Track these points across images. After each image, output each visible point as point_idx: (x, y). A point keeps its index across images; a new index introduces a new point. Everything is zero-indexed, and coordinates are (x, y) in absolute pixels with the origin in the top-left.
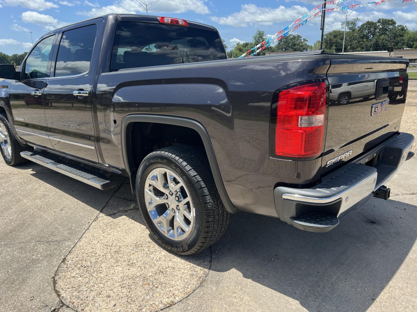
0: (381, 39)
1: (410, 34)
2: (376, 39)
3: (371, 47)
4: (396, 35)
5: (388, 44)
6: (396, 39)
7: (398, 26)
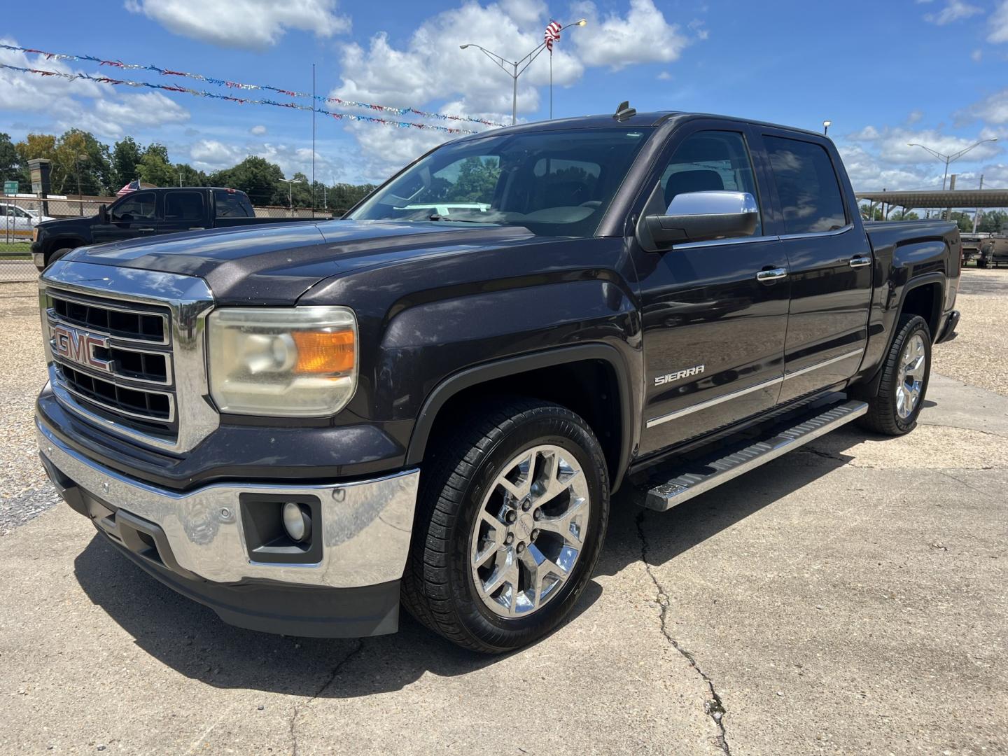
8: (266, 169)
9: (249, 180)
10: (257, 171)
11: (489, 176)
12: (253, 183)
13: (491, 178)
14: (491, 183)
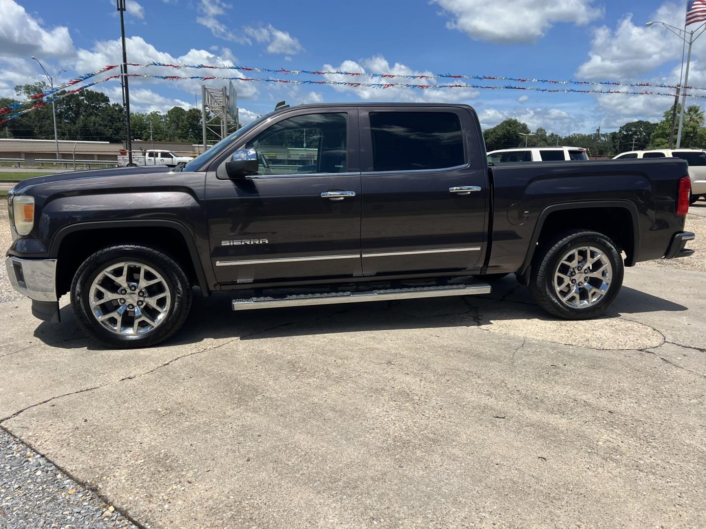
0: (92, 122)
1: (134, 118)
2: (83, 121)
3: (77, 133)
4: (114, 118)
5: (104, 131)
6: (115, 125)
7: (114, 105)
8: (516, 126)
9: (504, 135)
10: (510, 128)
11: (690, 121)
12: (507, 136)
13: (691, 122)
14: (691, 127)
